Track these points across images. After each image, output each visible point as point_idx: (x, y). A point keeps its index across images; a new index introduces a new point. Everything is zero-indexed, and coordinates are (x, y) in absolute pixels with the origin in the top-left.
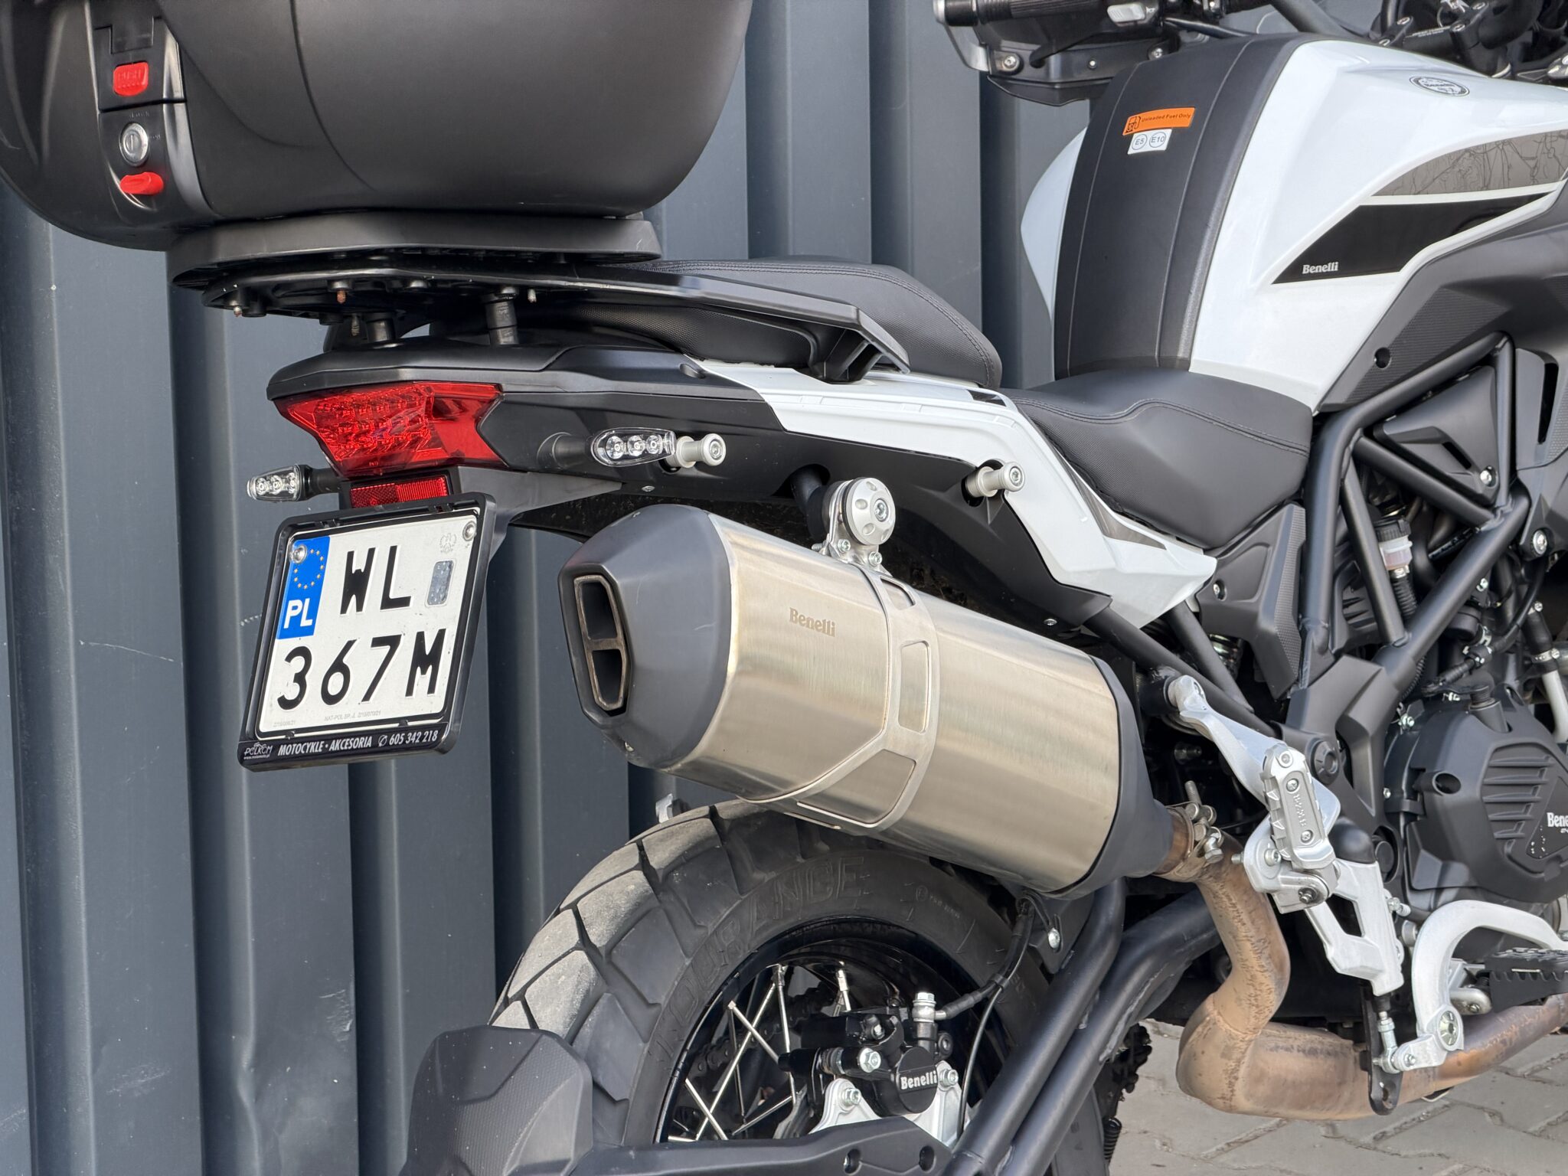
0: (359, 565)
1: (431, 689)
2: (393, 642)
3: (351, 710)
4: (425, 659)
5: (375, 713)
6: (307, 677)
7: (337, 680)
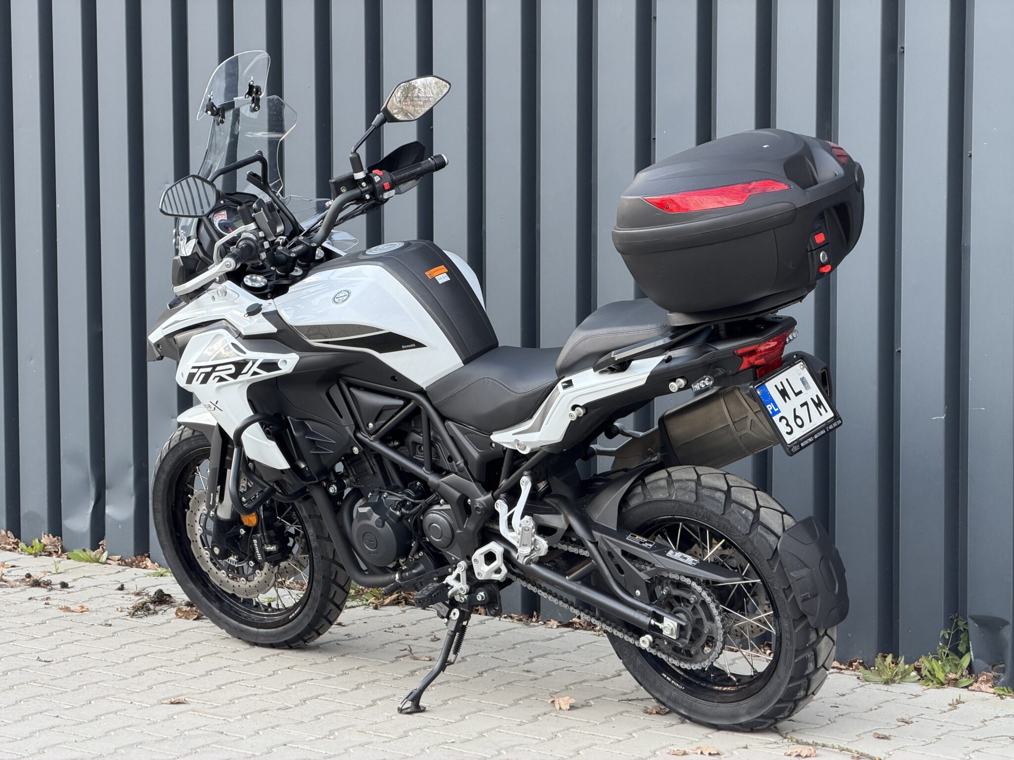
0: (780, 388)
1: (826, 411)
2: (806, 404)
3: (808, 427)
4: (818, 405)
5: (815, 424)
6: (790, 423)
7: (799, 421)
